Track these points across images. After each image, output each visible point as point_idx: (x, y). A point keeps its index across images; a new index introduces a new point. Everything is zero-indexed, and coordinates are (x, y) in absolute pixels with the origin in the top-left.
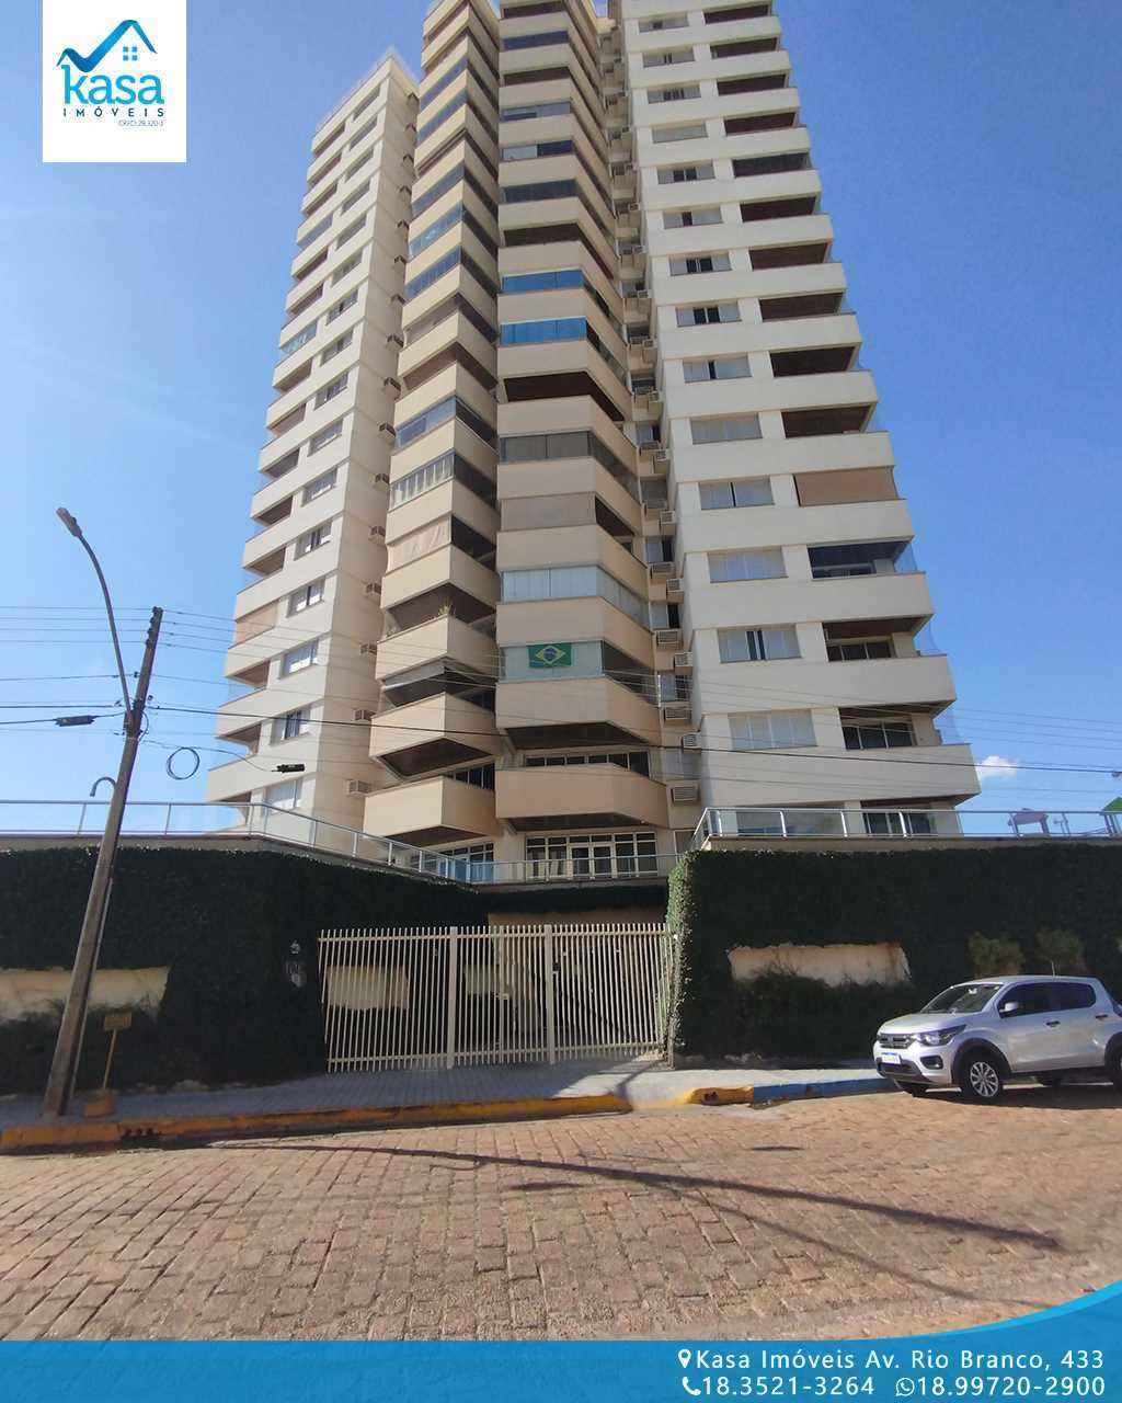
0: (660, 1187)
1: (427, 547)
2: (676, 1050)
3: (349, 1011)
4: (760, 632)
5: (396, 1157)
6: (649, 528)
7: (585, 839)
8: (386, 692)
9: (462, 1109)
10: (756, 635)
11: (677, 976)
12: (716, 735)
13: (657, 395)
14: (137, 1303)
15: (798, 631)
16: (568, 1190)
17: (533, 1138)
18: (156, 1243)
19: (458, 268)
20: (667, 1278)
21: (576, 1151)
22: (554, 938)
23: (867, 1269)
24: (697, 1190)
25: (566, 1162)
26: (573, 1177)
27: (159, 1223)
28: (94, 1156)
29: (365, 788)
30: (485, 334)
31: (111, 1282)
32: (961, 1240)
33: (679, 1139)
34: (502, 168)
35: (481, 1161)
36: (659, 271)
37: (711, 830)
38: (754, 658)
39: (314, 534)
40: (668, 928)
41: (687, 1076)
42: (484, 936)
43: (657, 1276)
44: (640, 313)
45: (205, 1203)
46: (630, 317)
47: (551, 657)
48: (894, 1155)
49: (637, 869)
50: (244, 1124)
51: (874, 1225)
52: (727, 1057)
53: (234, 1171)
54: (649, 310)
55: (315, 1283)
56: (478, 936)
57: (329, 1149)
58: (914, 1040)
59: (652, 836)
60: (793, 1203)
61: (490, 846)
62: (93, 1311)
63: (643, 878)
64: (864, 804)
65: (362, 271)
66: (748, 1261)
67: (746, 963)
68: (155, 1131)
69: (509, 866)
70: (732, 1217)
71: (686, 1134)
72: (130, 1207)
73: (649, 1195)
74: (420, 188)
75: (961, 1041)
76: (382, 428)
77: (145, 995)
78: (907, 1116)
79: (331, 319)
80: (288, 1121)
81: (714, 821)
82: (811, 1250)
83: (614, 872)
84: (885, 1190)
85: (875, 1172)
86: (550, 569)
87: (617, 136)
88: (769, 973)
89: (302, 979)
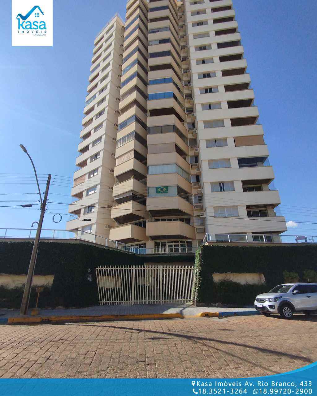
0: (191, 340)
1: (127, 159)
2: (197, 302)
3: (105, 289)
4: (223, 183)
5: (116, 329)
6: (191, 153)
7: (172, 242)
8: (115, 200)
9: (135, 316)
10: (222, 184)
11: (197, 281)
12: (210, 212)
13: (194, 114)
14: (40, 367)
15: (234, 183)
16: (165, 340)
17: (155, 325)
18: (47, 350)
19: (136, 77)
20: (192, 366)
21: (167, 329)
22: (162, 269)
23: (252, 366)
24: (202, 341)
25: (164, 332)
26: (166, 336)
27: (48, 345)
28: (33, 326)
29: (110, 227)
30: (144, 97)
31: (34, 361)
32: (281, 358)
33: (197, 326)
34: (149, 48)
35: (140, 331)
36: (195, 77)
37: (208, 240)
38: (221, 191)
39: (95, 155)
40: (195, 267)
41: (200, 309)
42: (142, 268)
43: (190, 365)
44: (189, 90)
45: (62, 339)
46: (186, 92)
47: (162, 190)
48: (260, 333)
49: (186, 251)
50: (74, 318)
51: (255, 353)
52: (212, 304)
53: (70, 331)
54: (192, 90)
55: (91, 363)
56: (141, 268)
57: (98, 326)
58: (266, 300)
59: (191, 242)
60: (230, 346)
61: (145, 244)
62: (28, 369)
63: (188, 253)
64: (253, 233)
65: (108, 79)
66: (217, 362)
67: (217, 278)
68: (50, 320)
69: (150, 249)
70: (212, 349)
71: (199, 325)
72: (40, 340)
73: (188, 342)
74: (125, 54)
75: (281, 301)
76: (114, 125)
77: (47, 283)
78: (264, 322)
79: (100, 93)
80: (86, 318)
81: (209, 238)
82: (236, 360)
83: (180, 252)
84: (258, 343)
85: (254, 337)
86: (162, 165)
87: (183, 37)
88: (224, 280)
89: (91, 280)
